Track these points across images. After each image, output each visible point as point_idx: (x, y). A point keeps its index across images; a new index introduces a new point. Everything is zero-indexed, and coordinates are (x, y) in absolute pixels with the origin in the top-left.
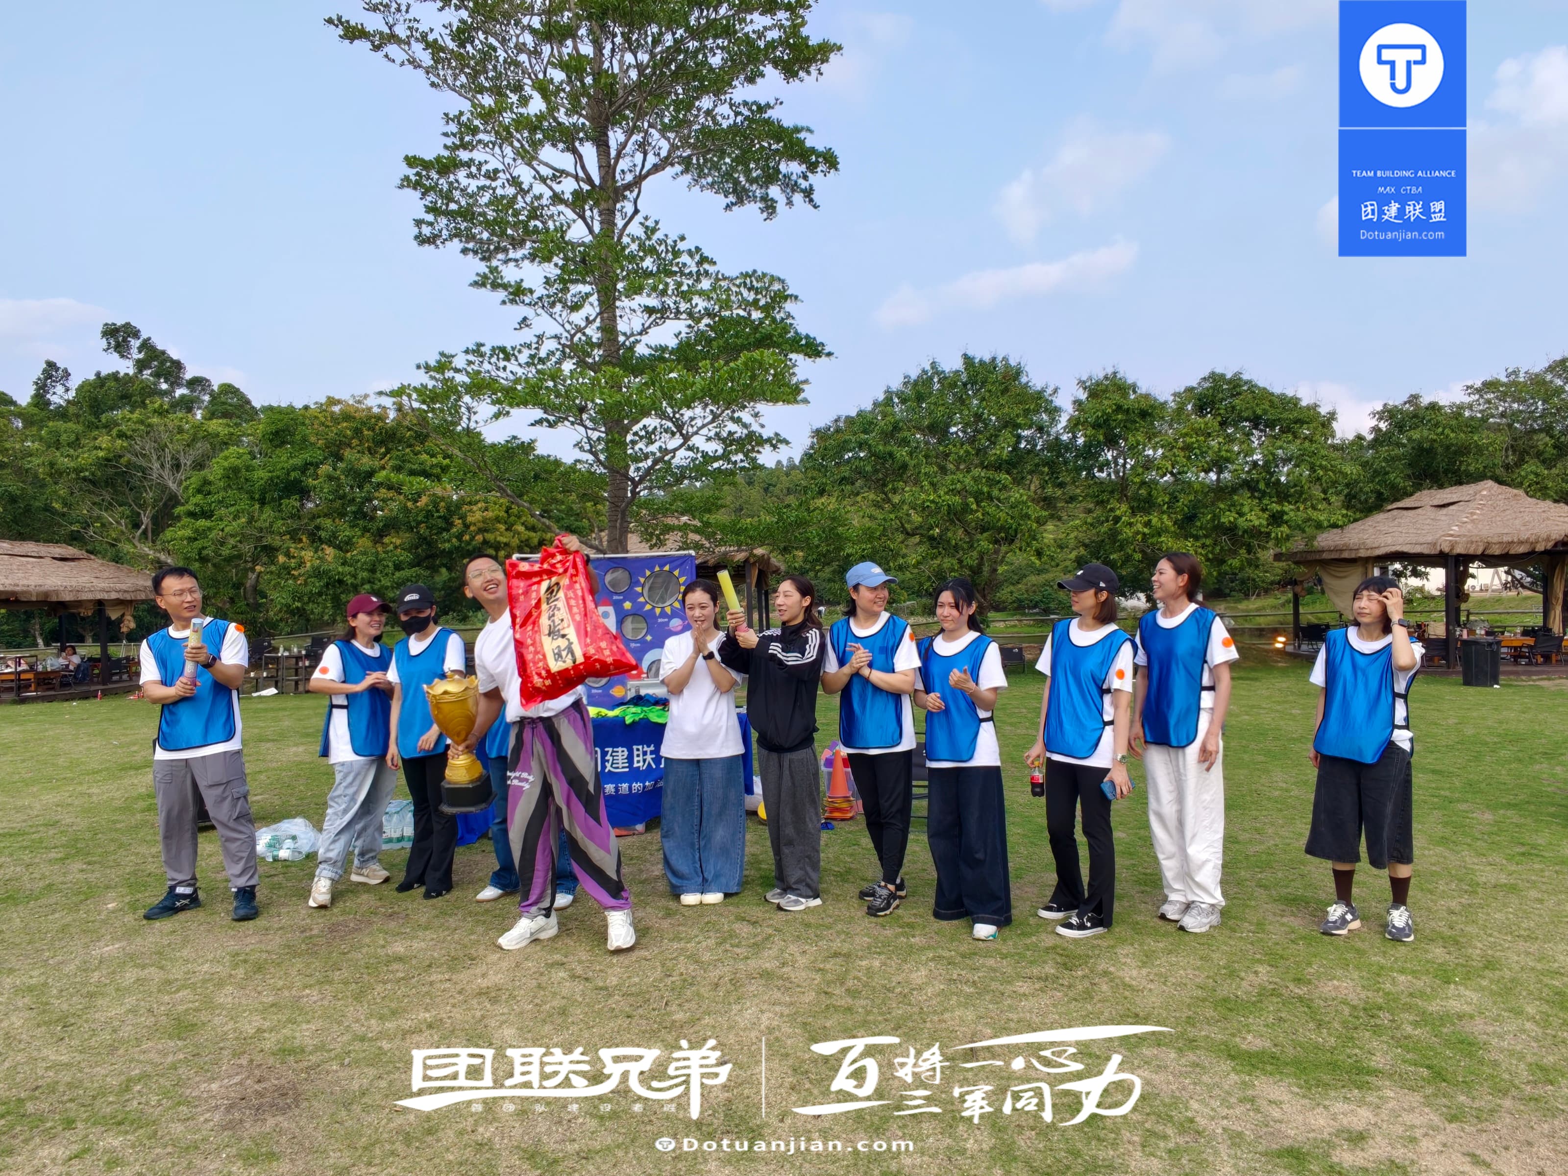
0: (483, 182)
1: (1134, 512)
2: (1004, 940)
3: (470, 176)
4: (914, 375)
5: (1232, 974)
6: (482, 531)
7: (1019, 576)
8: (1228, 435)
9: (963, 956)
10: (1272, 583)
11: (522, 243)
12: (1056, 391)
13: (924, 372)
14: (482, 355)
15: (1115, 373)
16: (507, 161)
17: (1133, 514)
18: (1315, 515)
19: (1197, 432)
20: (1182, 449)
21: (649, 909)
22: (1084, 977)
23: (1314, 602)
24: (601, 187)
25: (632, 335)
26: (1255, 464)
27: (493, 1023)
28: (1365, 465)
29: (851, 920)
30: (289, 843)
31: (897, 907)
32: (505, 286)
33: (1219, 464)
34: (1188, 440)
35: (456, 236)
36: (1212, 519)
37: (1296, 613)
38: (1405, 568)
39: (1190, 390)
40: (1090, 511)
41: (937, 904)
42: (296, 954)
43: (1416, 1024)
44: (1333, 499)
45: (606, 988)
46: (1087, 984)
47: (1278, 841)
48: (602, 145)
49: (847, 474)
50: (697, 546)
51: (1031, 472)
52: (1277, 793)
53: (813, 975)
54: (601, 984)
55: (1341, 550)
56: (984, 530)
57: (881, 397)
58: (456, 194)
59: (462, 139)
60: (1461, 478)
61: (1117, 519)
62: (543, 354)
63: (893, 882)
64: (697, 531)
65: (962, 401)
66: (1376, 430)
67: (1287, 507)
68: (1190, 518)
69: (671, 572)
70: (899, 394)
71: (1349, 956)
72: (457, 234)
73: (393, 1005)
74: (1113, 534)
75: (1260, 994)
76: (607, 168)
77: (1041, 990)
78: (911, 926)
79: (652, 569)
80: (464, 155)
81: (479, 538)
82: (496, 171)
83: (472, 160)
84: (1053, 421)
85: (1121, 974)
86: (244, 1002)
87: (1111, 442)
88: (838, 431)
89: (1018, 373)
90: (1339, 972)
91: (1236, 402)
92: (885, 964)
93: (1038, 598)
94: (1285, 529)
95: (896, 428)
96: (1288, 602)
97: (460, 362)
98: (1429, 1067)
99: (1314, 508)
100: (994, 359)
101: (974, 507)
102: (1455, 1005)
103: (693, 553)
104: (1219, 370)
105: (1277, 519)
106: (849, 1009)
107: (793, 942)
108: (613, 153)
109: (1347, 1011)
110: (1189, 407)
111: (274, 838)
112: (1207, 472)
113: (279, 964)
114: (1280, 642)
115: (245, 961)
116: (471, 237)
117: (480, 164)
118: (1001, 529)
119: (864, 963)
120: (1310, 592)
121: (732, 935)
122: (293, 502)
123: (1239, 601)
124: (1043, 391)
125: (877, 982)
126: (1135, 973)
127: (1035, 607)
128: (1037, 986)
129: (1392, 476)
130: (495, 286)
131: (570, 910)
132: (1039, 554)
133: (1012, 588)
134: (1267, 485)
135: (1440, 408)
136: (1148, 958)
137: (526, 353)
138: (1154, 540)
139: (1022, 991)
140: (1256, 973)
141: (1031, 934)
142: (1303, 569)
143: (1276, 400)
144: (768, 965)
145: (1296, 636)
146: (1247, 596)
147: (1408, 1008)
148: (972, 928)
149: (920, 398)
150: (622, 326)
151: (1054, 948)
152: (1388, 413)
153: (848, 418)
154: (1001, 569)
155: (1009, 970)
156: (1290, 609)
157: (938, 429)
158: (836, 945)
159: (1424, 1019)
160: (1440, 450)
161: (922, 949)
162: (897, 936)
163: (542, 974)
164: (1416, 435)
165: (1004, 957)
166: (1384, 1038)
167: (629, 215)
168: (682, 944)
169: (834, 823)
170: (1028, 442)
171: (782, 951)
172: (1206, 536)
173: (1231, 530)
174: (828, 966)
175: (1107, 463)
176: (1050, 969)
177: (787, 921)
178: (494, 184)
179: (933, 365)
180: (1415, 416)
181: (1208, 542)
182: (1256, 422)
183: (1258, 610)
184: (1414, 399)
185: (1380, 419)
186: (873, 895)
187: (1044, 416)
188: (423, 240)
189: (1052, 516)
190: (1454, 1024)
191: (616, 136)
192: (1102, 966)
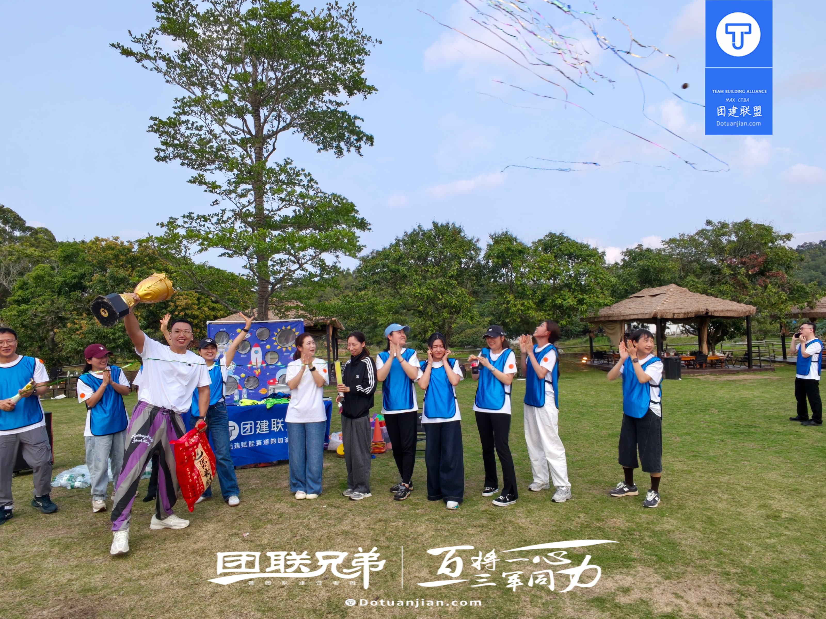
0: (194, 131)
1: (516, 298)
2: (462, 509)
3: (188, 128)
4: (410, 231)
5: (568, 519)
6: (184, 309)
7: (461, 330)
8: (558, 262)
9: (443, 517)
10: (579, 332)
11: (213, 162)
12: (478, 240)
13: (415, 230)
14: (192, 218)
15: (507, 232)
16: (207, 122)
17: (516, 300)
18: (598, 300)
19: (545, 260)
20: (538, 269)
21: (282, 504)
22: (500, 524)
23: (599, 341)
24: (256, 136)
25: (272, 211)
26: (570, 276)
27: (202, 567)
28: (619, 277)
29: (386, 503)
30: (80, 478)
31: (409, 495)
32: (206, 184)
33: (554, 276)
34: (541, 264)
35: (177, 157)
36: (552, 302)
37: (591, 346)
38: (639, 324)
39: (540, 241)
40: (495, 298)
41: (429, 493)
42: (88, 538)
43: (650, 537)
44: (606, 292)
45: (262, 545)
46: (502, 527)
47: (587, 454)
48: (257, 116)
49: (377, 279)
50: (304, 317)
51: (467, 279)
52: (585, 432)
53: (369, 531)
54: (259, 543)
55: (609, 317)
56: (445, 307)
57: (394, 242)
58: (178, 136)
59: (183, 110)
60: (661, 283)
61: (508, 302)
62: (225, 218)
63: (408, 483)
64: (303, 309)
65: (433, 244)
66: (624, 260)
67: (585, 296)
68: (542, 302)
69: (291, 329)
70: (403, 241)
71: (620, 507)
72: (179, 156)
73: (146, 561)
74: (507, 309)
75: (581, 527)
76: (259, 127)
77: (481, 531)
78: (416, 504)
79: (281, 328)
80: (184, 118)
81: (182, 313)
82: (201, 126)
83: (188, 121)
84: (477, 254)
85: (517, 521)
86: (59, 566)
87: (505, 265)
88: (373, 258)
89: (459, 231)
90: (616, 515)
91: (562, 246)
92: (404, 524)
93: (470, 340)
94: (585, 307)
95: (401, 258)
96: (587, 340)
97: (180, 222)
98: (656, 556)
99: (597, 297)
100: (448, 224)
101: (440, 297)
102: (667, 527)
103: (302, 320)
104: (553, 232)
105: (581, 302)
106: (388, 547)
107: (358, 516)
108: (262, 121)
109: (620, 533)
110: (540, 249)
111: (71, 476)
112: (549, 279)
113: (79, 544)
114: (585, 360)
115: (59, 544)
116: (186, 158)
117: (193, 123)
118: (454, 307)
119: (394, 524)
120: (597, 336)
121: (327, 514)
122: (78, 293)
123: (565, 341)
124: (471, 241)
125: (401, 532)
126: (524, 521)
127: (469, 344)
128: (479, 530)
129: (632, 282)
130: (201, 183)
131: (240, 506)
132: (472, 318)
133: (458, 336)
134: (576, 285)
135: (651, 251)
136: (530, 513)
137: (216, 218)
138: (527, 312)
139: (471, 532)
140: (579, 517)
141: (475, 505)
142: (593, 326)
143: (579, 246)
144: (346, 528)
145: (592, 357)
146: (568, 338)
147: (647, 529)
148: (446, 503)
149: (413, 243)
150: (266, 206)
151: (486, 511)
152: (629, 253)
153: (378, 251)
154: (453, 326)
155: (465, 523)
156: (588, 345)
157: (422, 259)
158: (380, 516)
159: (654, 534)
160: (652, 270)
161: (422, 515)
162: (409, 510)
163: (227, 540)
164: (641, 263)
165: (462, 517)
166: (637, 544)
167: (270, 150)
168: (301, 520)
169: (375, 455)
170: (465, 265)
171: (353, 520)
172: (550, 310)
173: (560, 307)
174: (376, 527)
175: (503, 275)
176: (484, 521)
177: (354, 505)
178: (201, 133)
179: (419, 227)
180: (641, 254)
181: (551, 313)
182: (570, 256)
183: (574, 344)
184: (640, 246)
185: (625, 255)
186: (397, 490)
187: (472, 252)
188: (158, 159)
189: (477, 301)
190: (666, 535)
191: (263, 112)
192: (509, 518)
